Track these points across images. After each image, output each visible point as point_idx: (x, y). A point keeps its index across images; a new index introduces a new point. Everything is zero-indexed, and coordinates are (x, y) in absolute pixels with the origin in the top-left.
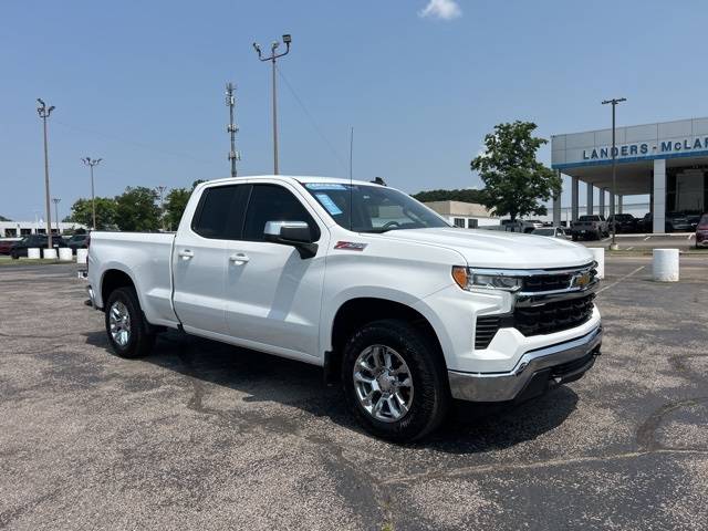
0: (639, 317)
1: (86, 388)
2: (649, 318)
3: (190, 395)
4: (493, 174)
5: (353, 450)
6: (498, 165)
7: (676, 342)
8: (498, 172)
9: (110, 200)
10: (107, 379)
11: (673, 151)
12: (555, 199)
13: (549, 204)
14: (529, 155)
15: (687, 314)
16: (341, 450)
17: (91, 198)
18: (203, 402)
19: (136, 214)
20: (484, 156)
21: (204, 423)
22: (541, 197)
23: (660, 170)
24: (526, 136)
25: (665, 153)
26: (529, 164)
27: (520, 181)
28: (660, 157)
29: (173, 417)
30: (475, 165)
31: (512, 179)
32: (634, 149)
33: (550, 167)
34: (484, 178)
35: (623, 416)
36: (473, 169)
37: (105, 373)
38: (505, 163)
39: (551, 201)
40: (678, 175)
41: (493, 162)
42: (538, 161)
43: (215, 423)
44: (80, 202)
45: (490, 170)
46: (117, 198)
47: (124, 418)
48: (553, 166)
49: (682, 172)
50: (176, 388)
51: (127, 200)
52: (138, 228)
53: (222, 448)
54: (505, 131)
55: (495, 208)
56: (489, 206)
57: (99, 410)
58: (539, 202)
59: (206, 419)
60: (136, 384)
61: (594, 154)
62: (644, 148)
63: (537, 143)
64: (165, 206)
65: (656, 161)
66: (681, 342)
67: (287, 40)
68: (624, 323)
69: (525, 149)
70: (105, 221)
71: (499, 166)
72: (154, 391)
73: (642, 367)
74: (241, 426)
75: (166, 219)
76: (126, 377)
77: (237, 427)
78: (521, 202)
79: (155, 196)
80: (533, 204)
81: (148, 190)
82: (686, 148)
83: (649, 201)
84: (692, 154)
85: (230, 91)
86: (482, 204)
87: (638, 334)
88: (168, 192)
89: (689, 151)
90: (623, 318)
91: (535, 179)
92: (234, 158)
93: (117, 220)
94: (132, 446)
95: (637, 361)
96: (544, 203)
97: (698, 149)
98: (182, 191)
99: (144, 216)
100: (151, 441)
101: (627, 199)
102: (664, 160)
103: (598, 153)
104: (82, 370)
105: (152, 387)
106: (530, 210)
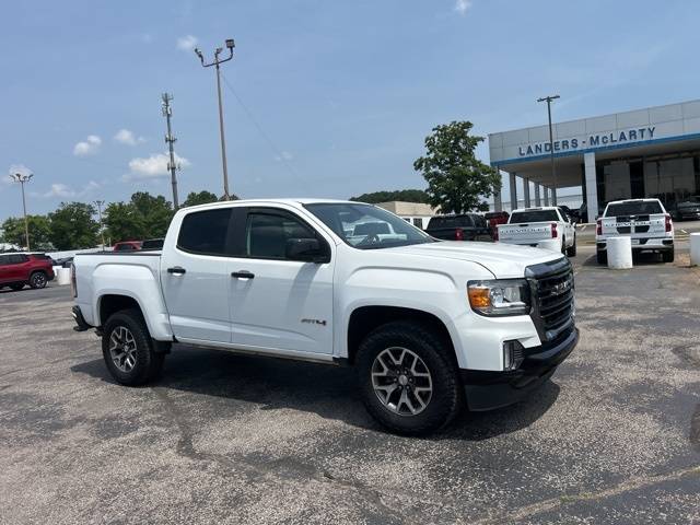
0: (617, 307)
1: (47, 439)
2: (628, 308)
3: (177, 437)
4: (436, 174)
5: (392, 494)
6: (439, 164)
7: (668, 332)
8: (440, 171)
9: (44, 217)
10: (71, 424)
11: (601, 145)
12: (496, 195)
13: (491, 200)
14: (468, 154)
15: (661, 301)
16: (378, 495)
17: (22, 216)
18: (195, 445)
19: (72, 231)
20: (425, 156)
21: (204, 474)
22: (482, 193)
23: (590, 163)
24: (463, 135)
25: (593, 146)
26: (469, 162)
27: (461, 179)
28: (589, 151)
29: (164, 468)
30: (418, 166)
31: (453, 177)
32: (565, 144)
33: (488, 164)
34: (427, 177)
35: (663, 420)
36: (416, 169)
37: (67, 417)
38: (446, 163)
39: (492, 197)
40: (606, 167)
41: (435, 162)
42: (477, 159)
43: (216, 472)
44: (10, 222)
45: (432, 170)
46: (50, 214)
47: (102, 476)
48: (492, 164)
49: (609, 164)
50: (157, 429)
51: (61, 216)
52: (74, 245)
53: (234, 506)
54: (443, 131)
55: (439, 207)
56: (434, 205)
57: (69, 467)
58: (481, 198)
59: (204, 468)
60: (109, 428)
61: (530, 150)
62: (575, 143)
63: (475, 141)
64: (104, 220)
65: (585, 155)
66: (673, 331)
67: (230, 44)
68: (605, 314)
69: (463, 147)
70: (38, 239)
71: (441, 166)
72: (132, 436)
73: (651, 362)
74: (248, 474)
75: (105, 234)
76: (94, 421)
77: (245, 476)
78: (464, 199)
79: (91, 210)
80: (476, 201)
81: (83, 205)
82: (612, 141)
83: (581, 193)
84: (619, 146)
85: (166, 101)
86: (427, 203)
87: (628, 325)
88: (105, 206)
89: (615, 144)
90: (601, 309)
91: (476, 176)
92: (173, 169)
93: (51, 238)
94: (121, 515)
95: (643, 356)
96: (486, 200)
97: (623, 142)
98: (120, 204)
99: (80, 233)
100: (144, 506)
101: (560, 192)
102: (593, 154)
103: (533, 149)
104: (38, 416)
105: (129, 430)
106: (473, 207)
